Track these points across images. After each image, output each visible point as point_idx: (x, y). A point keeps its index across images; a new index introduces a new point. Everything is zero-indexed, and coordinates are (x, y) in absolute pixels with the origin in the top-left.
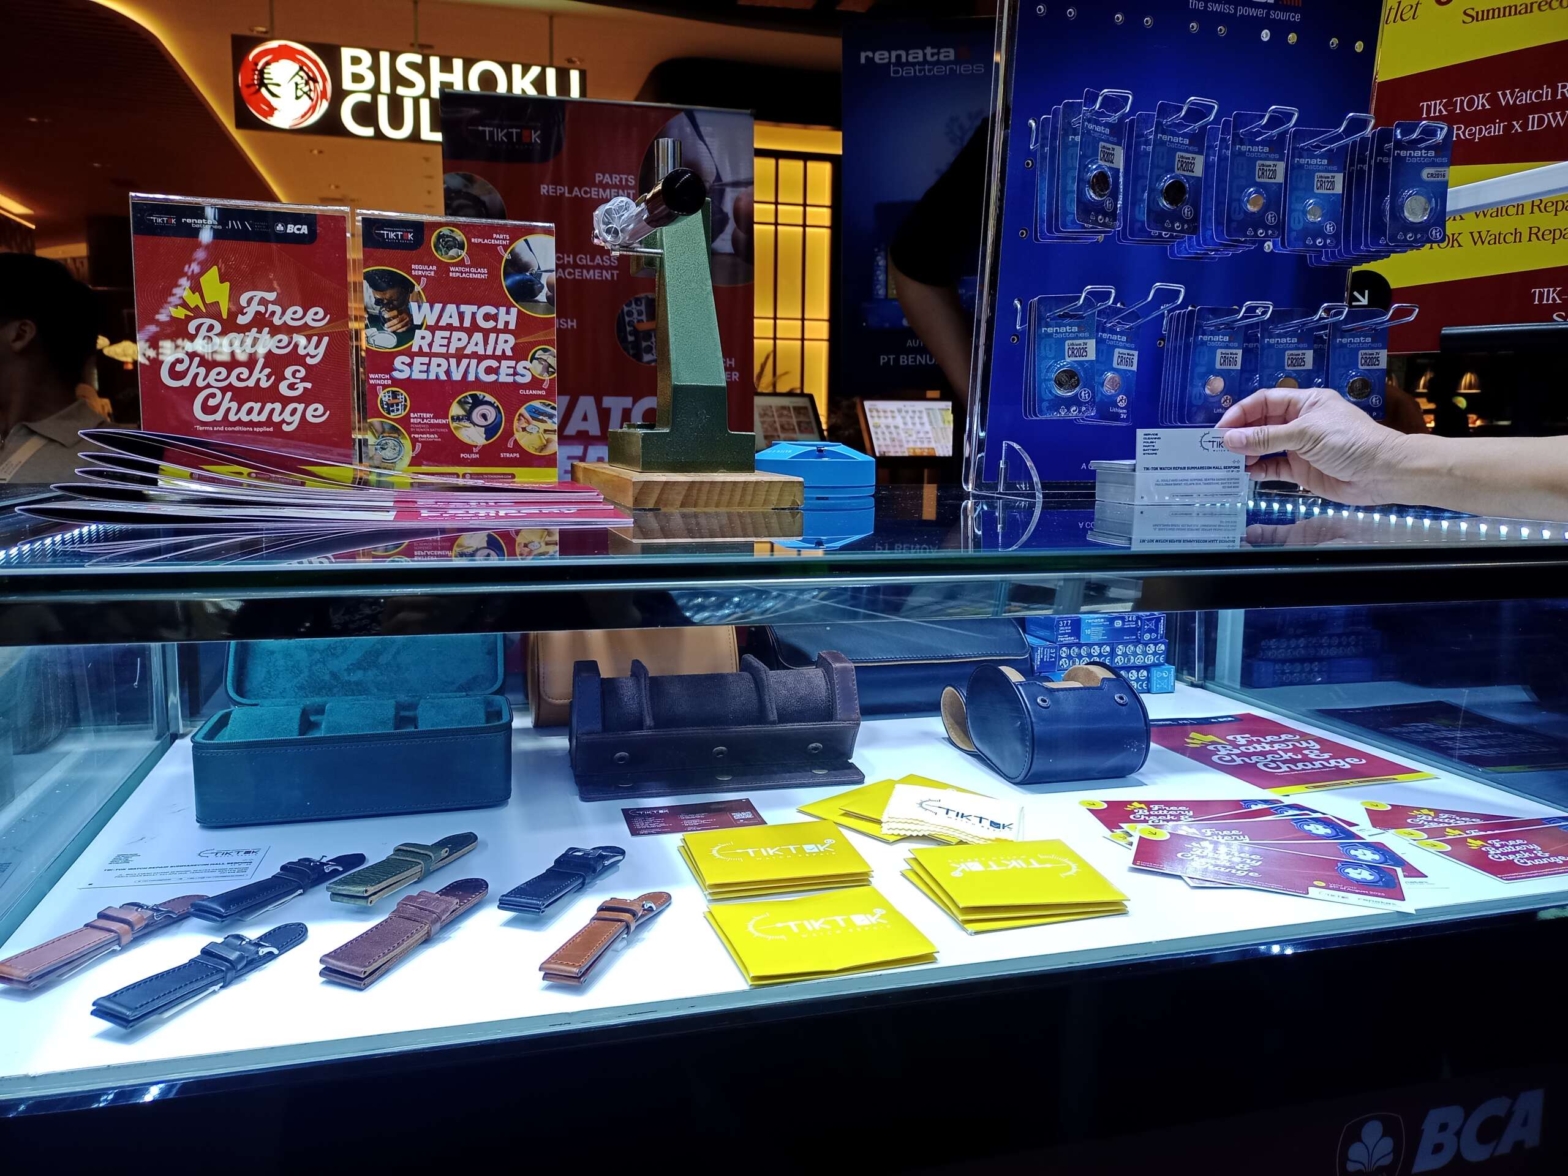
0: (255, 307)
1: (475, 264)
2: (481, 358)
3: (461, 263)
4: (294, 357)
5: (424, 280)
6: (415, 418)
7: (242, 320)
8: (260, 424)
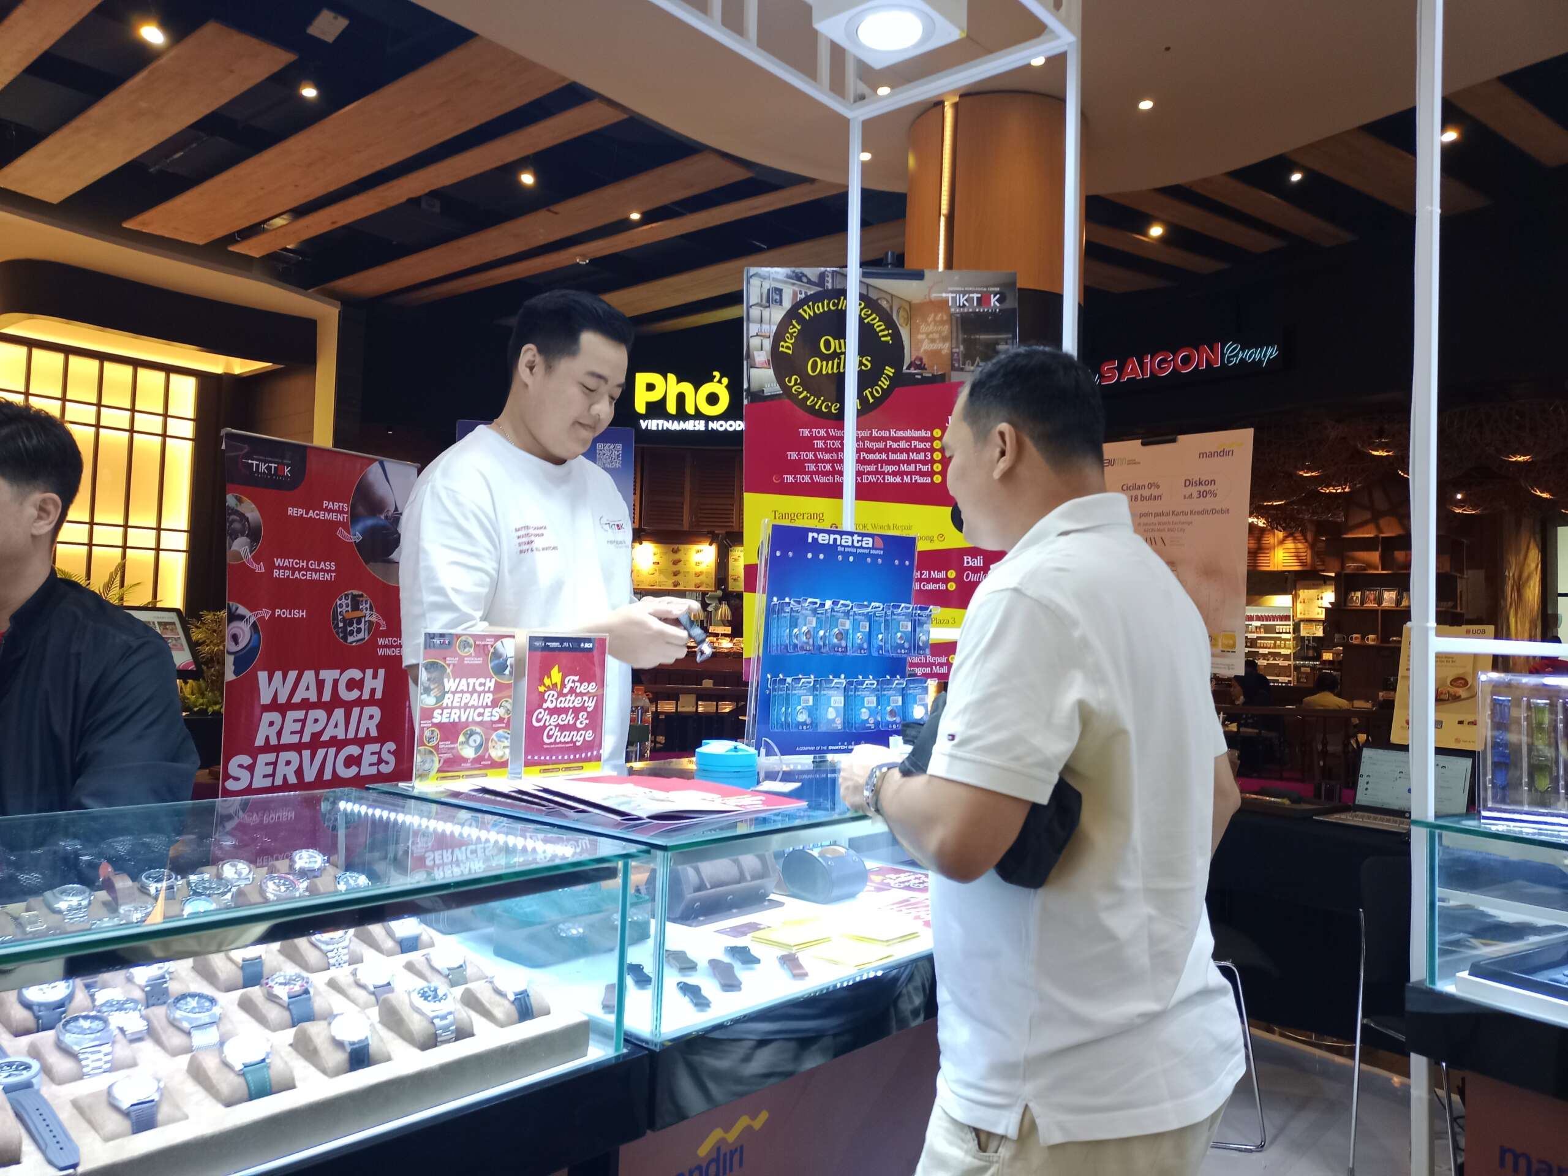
0: (571, 684)
1: (477, 656)
2: (476, 708)
3: (470, 656)
4: (583, 708)
5: (451, 667)
6: (442, 745)
7: (565, 691)
8: (568, 743)
